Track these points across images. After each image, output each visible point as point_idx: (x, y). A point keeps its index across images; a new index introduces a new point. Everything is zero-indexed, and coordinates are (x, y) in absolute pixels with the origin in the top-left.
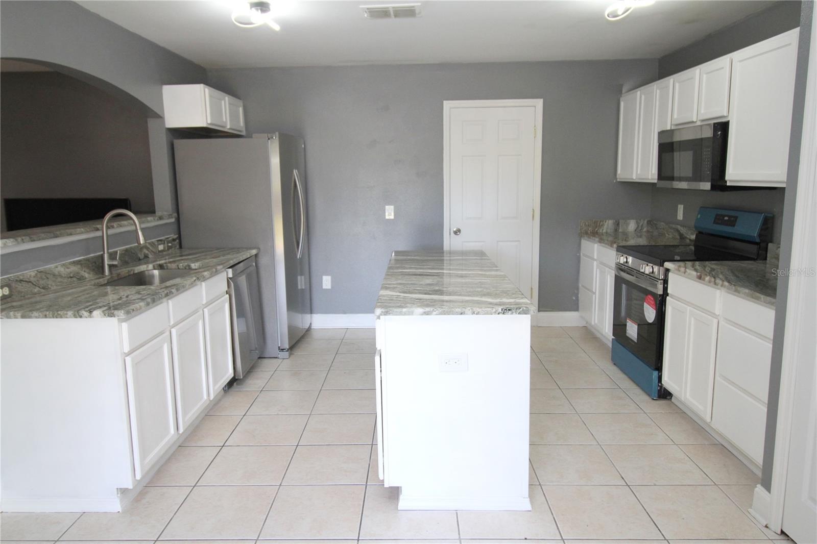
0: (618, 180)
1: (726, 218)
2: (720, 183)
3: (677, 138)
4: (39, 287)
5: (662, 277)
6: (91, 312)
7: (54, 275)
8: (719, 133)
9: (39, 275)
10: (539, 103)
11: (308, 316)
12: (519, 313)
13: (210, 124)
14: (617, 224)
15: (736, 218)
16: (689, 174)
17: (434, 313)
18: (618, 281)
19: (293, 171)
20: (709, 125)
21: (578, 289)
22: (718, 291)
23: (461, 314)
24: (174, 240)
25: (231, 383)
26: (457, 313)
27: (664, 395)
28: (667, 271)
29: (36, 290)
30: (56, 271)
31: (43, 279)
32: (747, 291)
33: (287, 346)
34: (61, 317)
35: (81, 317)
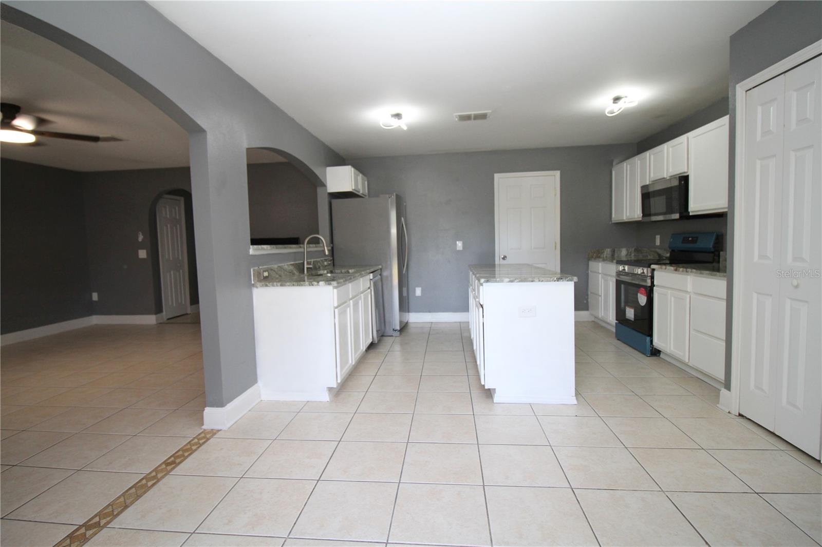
0: (613, 222)
1: (690, 239)
2: (685, 214)
3: (651, 189)
5: (650, 274)
6: (318, 282)
7: (284, 270)
8: (683, 182)
9: (278, 268)
10: (557, 174)
11: (407, 314)
12: (568, 281)
13: (354, 190)
14: (613, 251)
15: (697, 238)
16: (664, 210)
17: (516, 281)
18: (619, 283)
19: (401, 219)
20: (675, 178)
21: (587, 295)
22: (689, 277)
23: (532, 281)
24: (331, 260)
25: (372, 346)
26: (530, 281)
27: (656, 353)
28: (653, 270)
30: (285, 268)
31: (280, 271)
32: (708, 272)
33: (398, 328)
34: (302, 286)
35: (313, 285)
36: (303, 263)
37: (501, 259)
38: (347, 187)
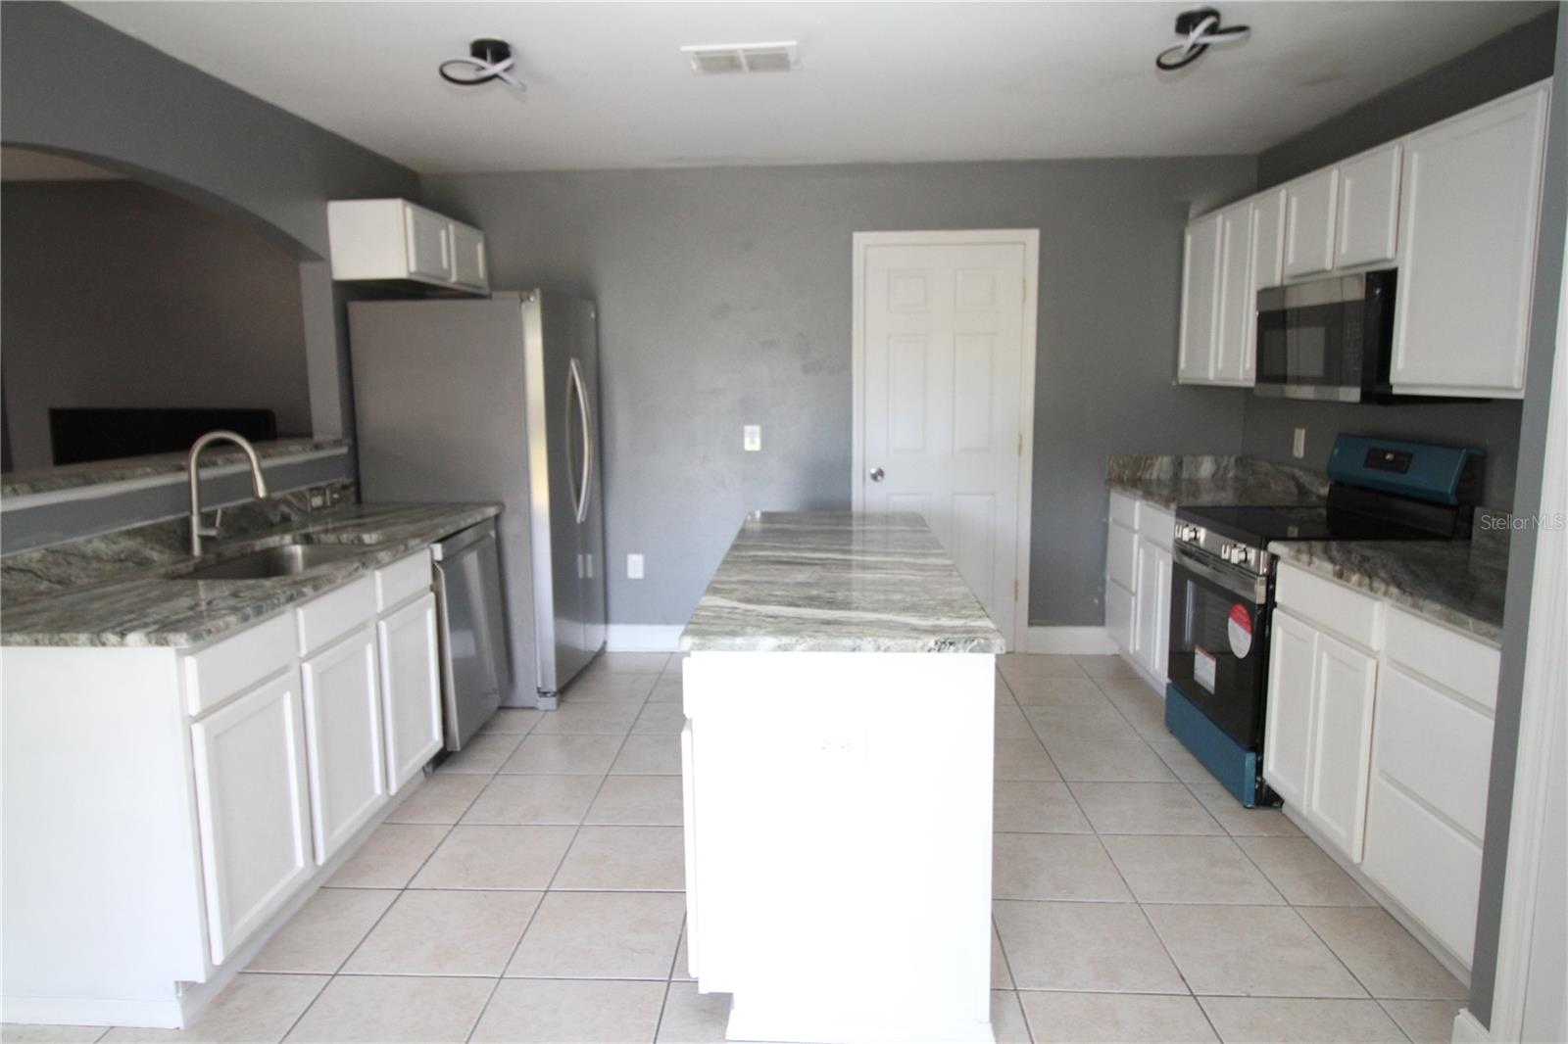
0: (1181, 381)
1: (1389, 457)
2: (1379, 389)
3: (1293, 302)
4: (50, 581)
5: (1263, 570)
6: (123, 635)
7: (84, 557)
8: (1378, 291)
9: (50, 558)
10: (1032, 236)
11: (601, 627)
12: (972, 651)
13: (416, 273)
14: (1178, 464)
15: (1410, 456)
16: (1318, 370)
18: (1180, 575)
19: (567, 367)
20: (1357, 276)
21: (1103, 583)
22: (1377, 605)
23: (854, 650)
24: (344, 487)
26: (845, 649)
27: (1268, 799)
28: (1274, 559)
29: (43, 586)
30: (89, 550)
31: (58, 565)
33: (553, 687)
34: (66, 644)
35: (104, 644)
36: (186, 523)
37: (868, 478)
38: (395, 265)
